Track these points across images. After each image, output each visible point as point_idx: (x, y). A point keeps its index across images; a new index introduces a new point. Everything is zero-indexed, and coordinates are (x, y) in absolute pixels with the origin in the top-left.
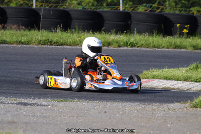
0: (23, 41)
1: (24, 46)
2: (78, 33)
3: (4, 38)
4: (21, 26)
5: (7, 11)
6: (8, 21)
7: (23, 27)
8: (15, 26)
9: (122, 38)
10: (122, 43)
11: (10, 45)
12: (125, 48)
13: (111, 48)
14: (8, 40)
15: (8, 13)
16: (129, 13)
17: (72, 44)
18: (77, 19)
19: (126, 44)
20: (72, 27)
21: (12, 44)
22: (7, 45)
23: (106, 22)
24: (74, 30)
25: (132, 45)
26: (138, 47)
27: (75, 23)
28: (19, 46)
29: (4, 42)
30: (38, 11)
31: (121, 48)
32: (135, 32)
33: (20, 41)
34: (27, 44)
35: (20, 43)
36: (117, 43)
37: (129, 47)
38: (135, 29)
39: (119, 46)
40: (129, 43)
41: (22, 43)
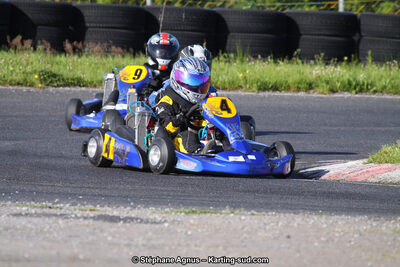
2: (242, 61)
3: (79, 74)
5: (86, 13)
6: (88, 36)
7: (120, 49)
9: (339, 72)
10: (338, 85)
11: (91, 90)
12: (347, 95)
13: (315, 95)
14: (87, 77)
15: (86, 18)
16: (355, 16)
17: (227, 86)
18: (241, 31)
19: (349, 86)
20: (228, 48)
21: (95, 86)
22: (83, 89)
23: (304, 37)
24: (232, 55)
25: (361, 88)
26: (375, 92)
27: (235, 40)
29: (79, 82)
30: (155, 14)
31: (336, 95)
32: (370, 59)
36: (328, 83)
37: (354, 92)
38: (370, 53)
39: (333, 91)
40: (354, 83)
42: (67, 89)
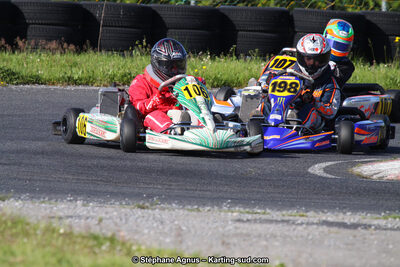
0: (76, 77)
1: (81, 87)
4: (65, 45)
5: (24, 9)
6: (29, 33)
7: (72, 47)
8: (54, 44)
11: (50, 87)
14: (43, 73)
15: (25, 15)
16: (286, 12)
21: (53, 84)
22: (43, 87)
23: (240, 33)
28: (69, 88)
29: (37, 80)
30: (92, 11)
33: (69, 78)
34: (87, 84)
35: (70, 81)
41: (76, 83)
42: (27, 86)
